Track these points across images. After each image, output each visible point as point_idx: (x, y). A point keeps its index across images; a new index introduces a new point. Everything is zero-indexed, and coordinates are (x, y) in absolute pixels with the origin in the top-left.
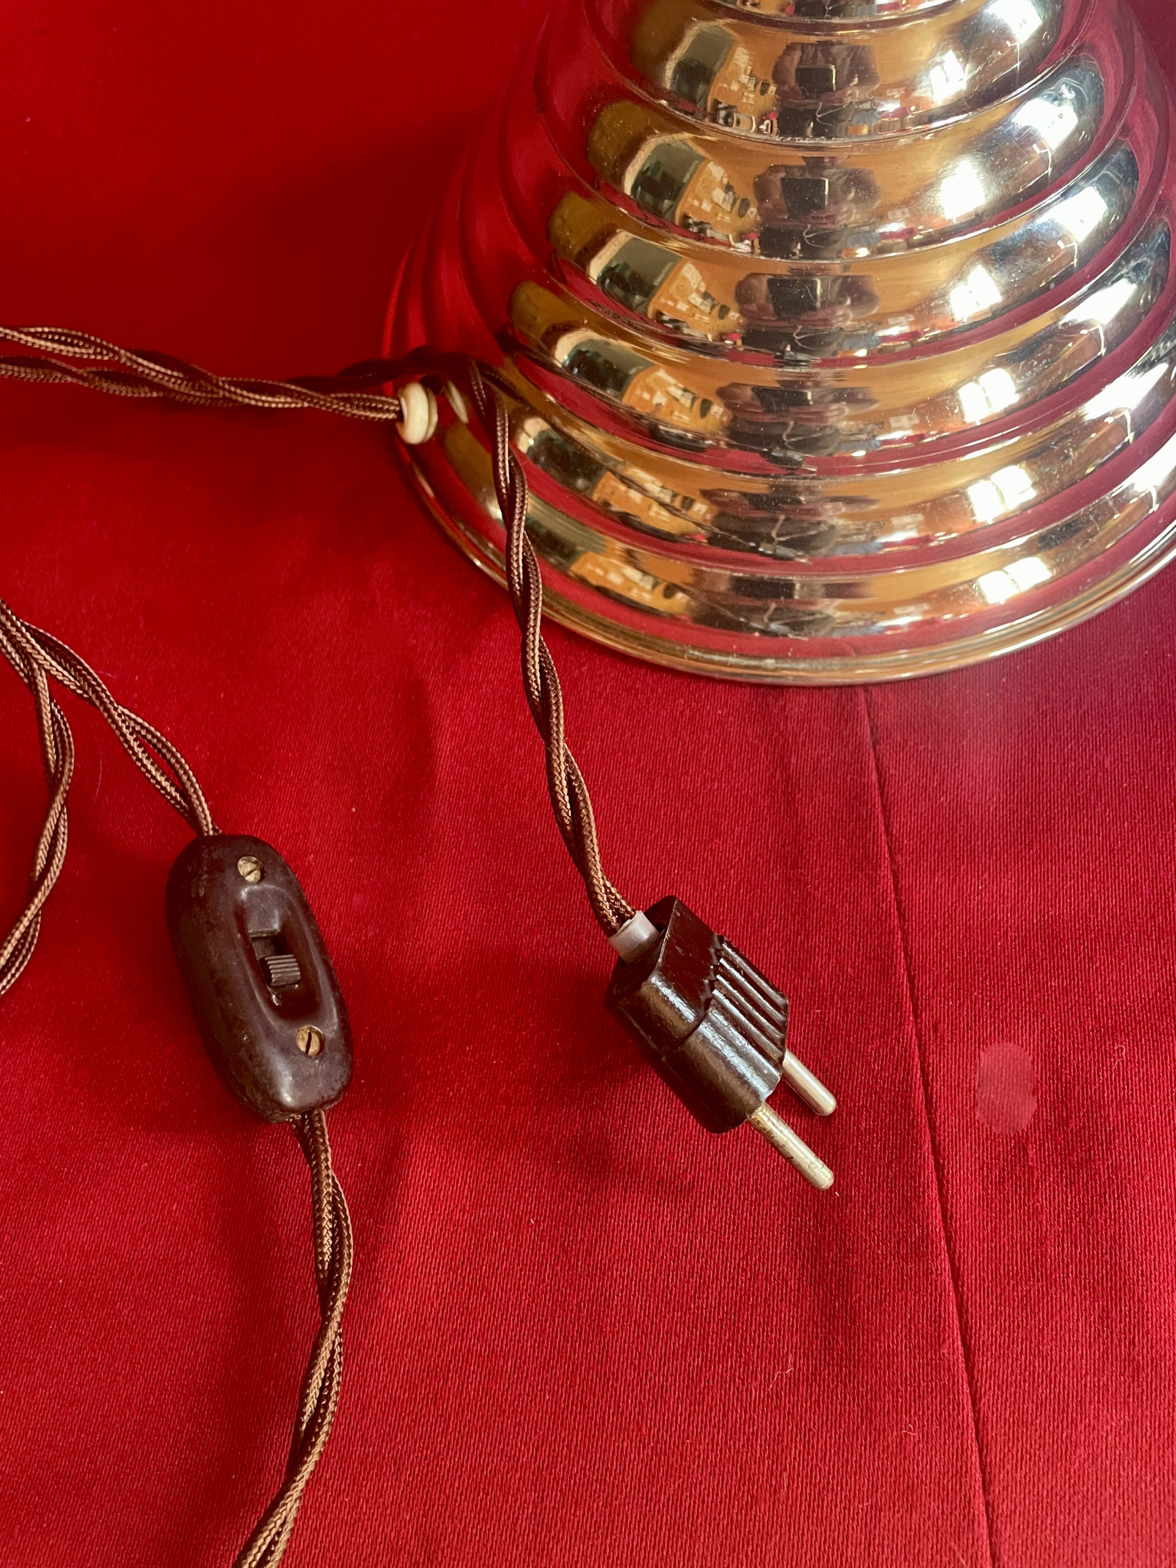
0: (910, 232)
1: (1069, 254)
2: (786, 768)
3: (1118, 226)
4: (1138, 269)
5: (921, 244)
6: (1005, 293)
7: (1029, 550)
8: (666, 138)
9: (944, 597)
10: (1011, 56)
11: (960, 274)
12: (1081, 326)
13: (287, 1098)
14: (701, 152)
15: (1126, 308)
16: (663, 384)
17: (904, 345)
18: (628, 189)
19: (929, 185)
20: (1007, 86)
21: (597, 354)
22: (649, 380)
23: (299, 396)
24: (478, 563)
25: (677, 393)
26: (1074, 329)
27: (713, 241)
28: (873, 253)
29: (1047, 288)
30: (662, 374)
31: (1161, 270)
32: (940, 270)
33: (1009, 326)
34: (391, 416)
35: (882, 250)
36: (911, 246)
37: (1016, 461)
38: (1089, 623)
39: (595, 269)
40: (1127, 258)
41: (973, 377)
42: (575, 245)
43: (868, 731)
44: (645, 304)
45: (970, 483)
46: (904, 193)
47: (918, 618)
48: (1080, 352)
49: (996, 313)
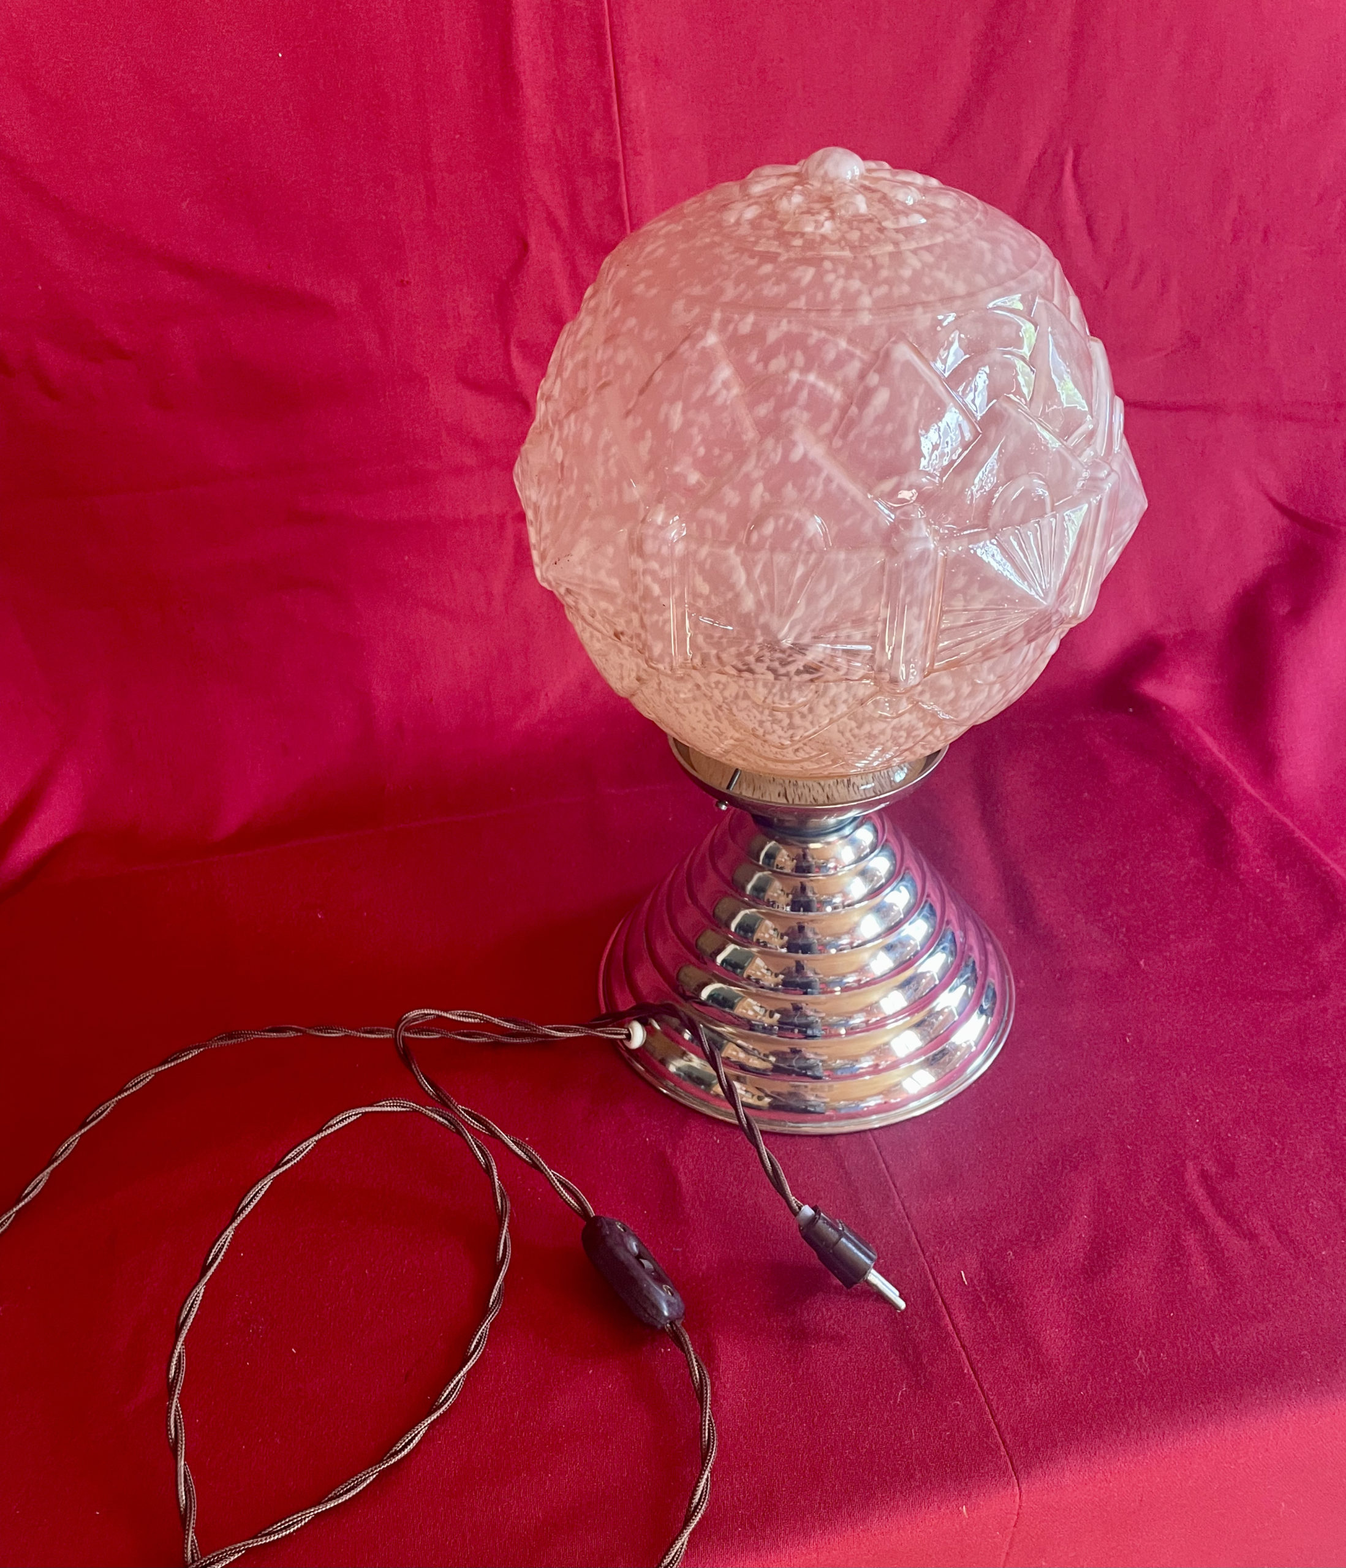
0: (852, 943)
1: (916, 945)
2: (844, 1168)
3: (933, 933)
4: (944, 949)
5: (857, 947)
6: (894, 962)
7: (922, 1065)
8: (747, 911)
9: (887, 1092)
10: (880, 878)
11: (874, 956)
12: (926, 973)
13: (666, 1313)
14: (762, 916)
15: (943, 964)
16: (750, 1006)
17: (856, 985)
18: (733, 929)
19: (857, 925)
20: (882, 888)
21: (719, 995)
22: (745, 1004)
23: (576, 1031)
24: (665, 1091)
25: (757, 1009)
26: (923, 975)
27: (770, 948)
28: (838, 951)
29: (910, 959)
30: (750, 1000)
31: (953, 949)
32: (865, 956)
33: (899, 973)
34: (623, 1037)
35: (841, 950)
36: (852, 948)
37: (910, 1028)
38: (960, 1094)
39: (719, 959)
40: (938, 945)
41: (885, 996)
42: (709, 951)
43: (876, 1148)
44: (742, 973)
45: (892, 1039)
46: (847, 928)
47: (879, 1101)
48: (928, 983)
49: (892, 970)
